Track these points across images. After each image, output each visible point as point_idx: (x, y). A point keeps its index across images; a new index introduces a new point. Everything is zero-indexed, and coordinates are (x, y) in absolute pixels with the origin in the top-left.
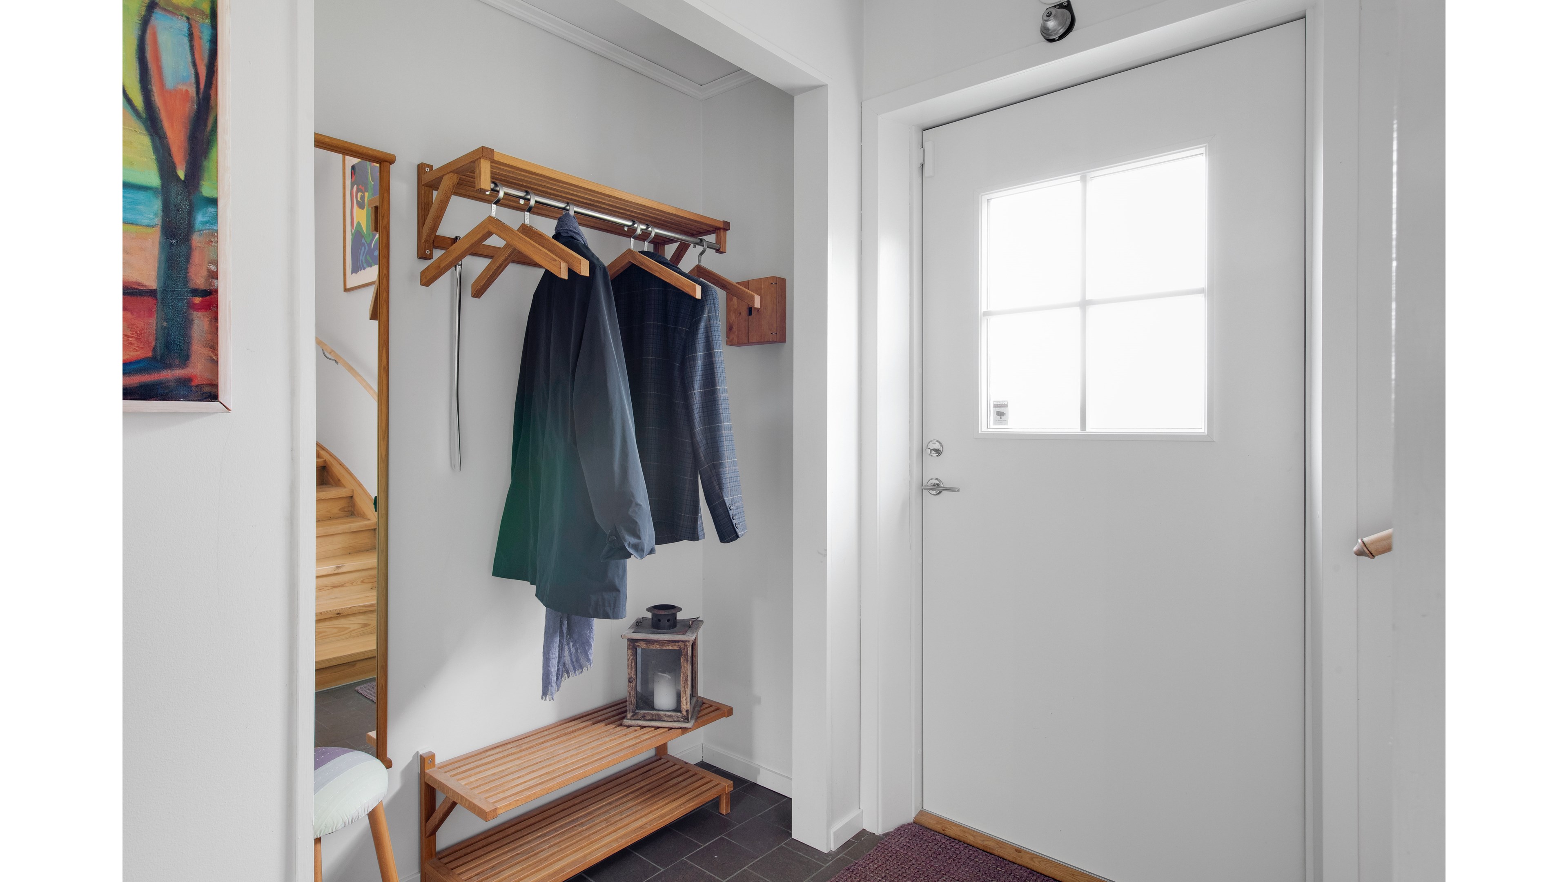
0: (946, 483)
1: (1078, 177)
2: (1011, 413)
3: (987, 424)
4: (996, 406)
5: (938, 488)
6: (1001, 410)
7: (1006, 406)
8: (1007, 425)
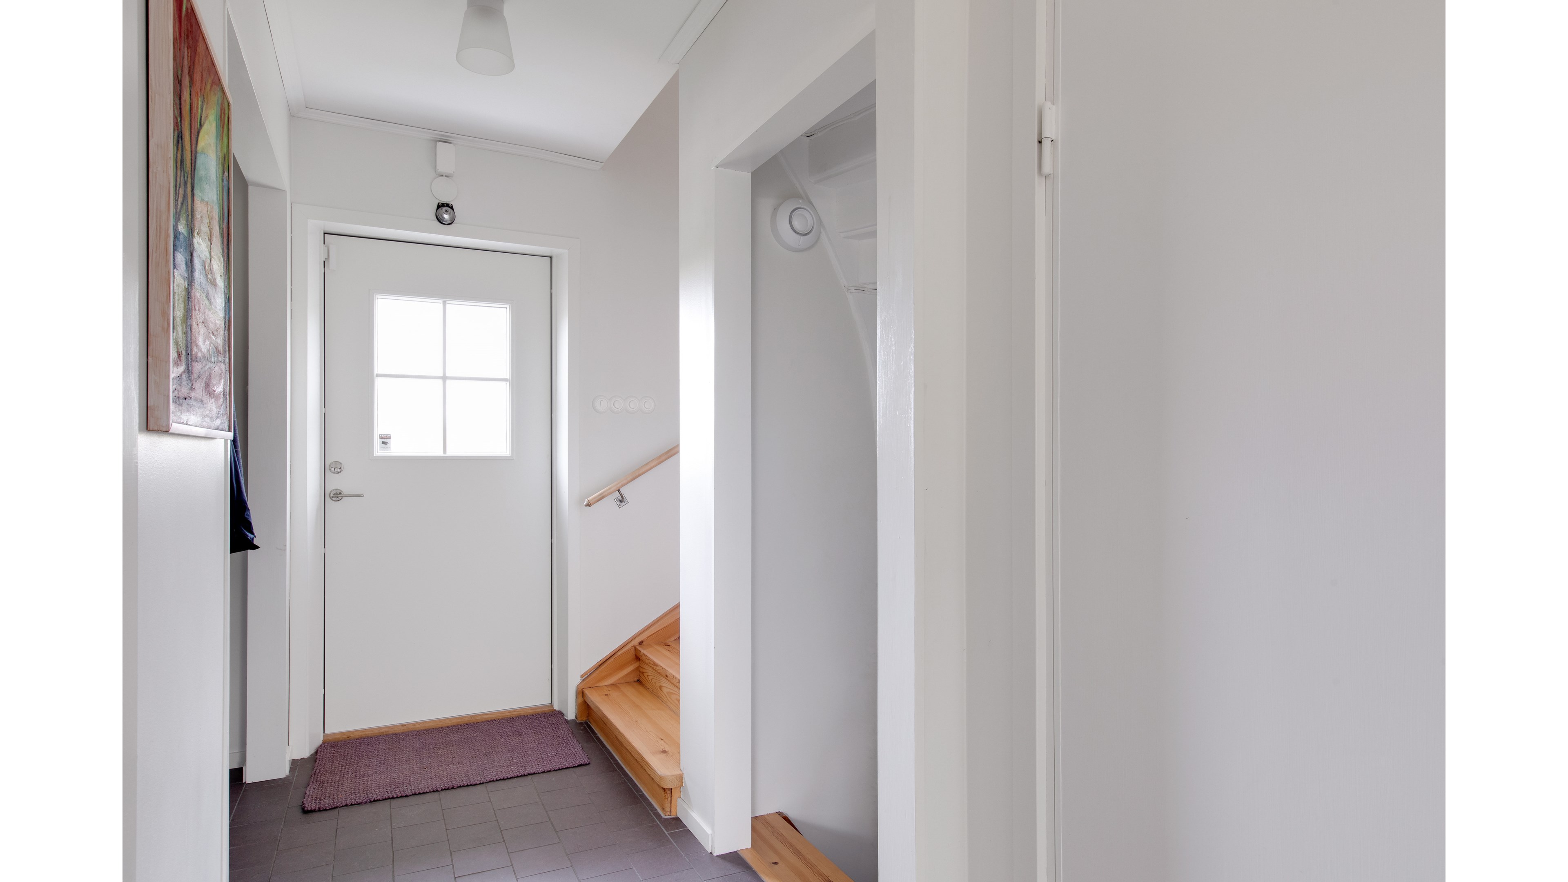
0: (345, 491)
1: (441, 301)
2: (392, 442)
3: (378, 451)
4: (381, 438)
5: (338, 496)
6: (385, 440)
7: (389, 438)
8: (390, 450)
